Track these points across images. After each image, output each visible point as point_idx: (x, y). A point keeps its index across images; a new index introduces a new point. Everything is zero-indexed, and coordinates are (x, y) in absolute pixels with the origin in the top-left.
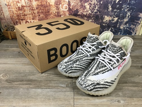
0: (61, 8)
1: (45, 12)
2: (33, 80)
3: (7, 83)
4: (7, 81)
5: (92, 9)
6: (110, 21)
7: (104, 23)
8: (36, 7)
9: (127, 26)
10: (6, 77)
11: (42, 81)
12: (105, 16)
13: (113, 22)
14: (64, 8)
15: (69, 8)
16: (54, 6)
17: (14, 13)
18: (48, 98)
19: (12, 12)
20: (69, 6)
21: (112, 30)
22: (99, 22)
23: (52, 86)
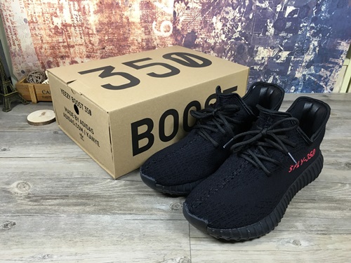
0: (155, 31)
1: (118, 40)
2: (92, 196)
3: (30, 203)
4: (29, 198)
5: (229, 32)
6: (270, 58)
7: (257, 64)
8: (96, 29)
9: (310, 70)
10: (27, 187)
11: (114, 198)
12: (259, 48)
13: (278, 61)
14: (162, 28)
15: (175, 28)
16: (139, 26)
17: (44, 42)
18: (129, 234)
19: (39, 38)
20: (174, 24)
21: (277, 80)
22: (245, 61)
23: (137, 209)
